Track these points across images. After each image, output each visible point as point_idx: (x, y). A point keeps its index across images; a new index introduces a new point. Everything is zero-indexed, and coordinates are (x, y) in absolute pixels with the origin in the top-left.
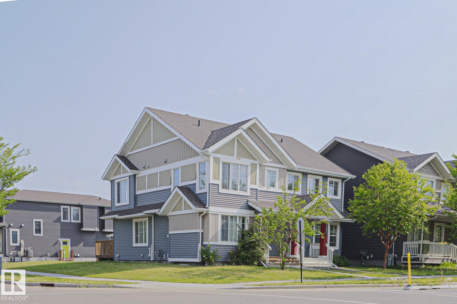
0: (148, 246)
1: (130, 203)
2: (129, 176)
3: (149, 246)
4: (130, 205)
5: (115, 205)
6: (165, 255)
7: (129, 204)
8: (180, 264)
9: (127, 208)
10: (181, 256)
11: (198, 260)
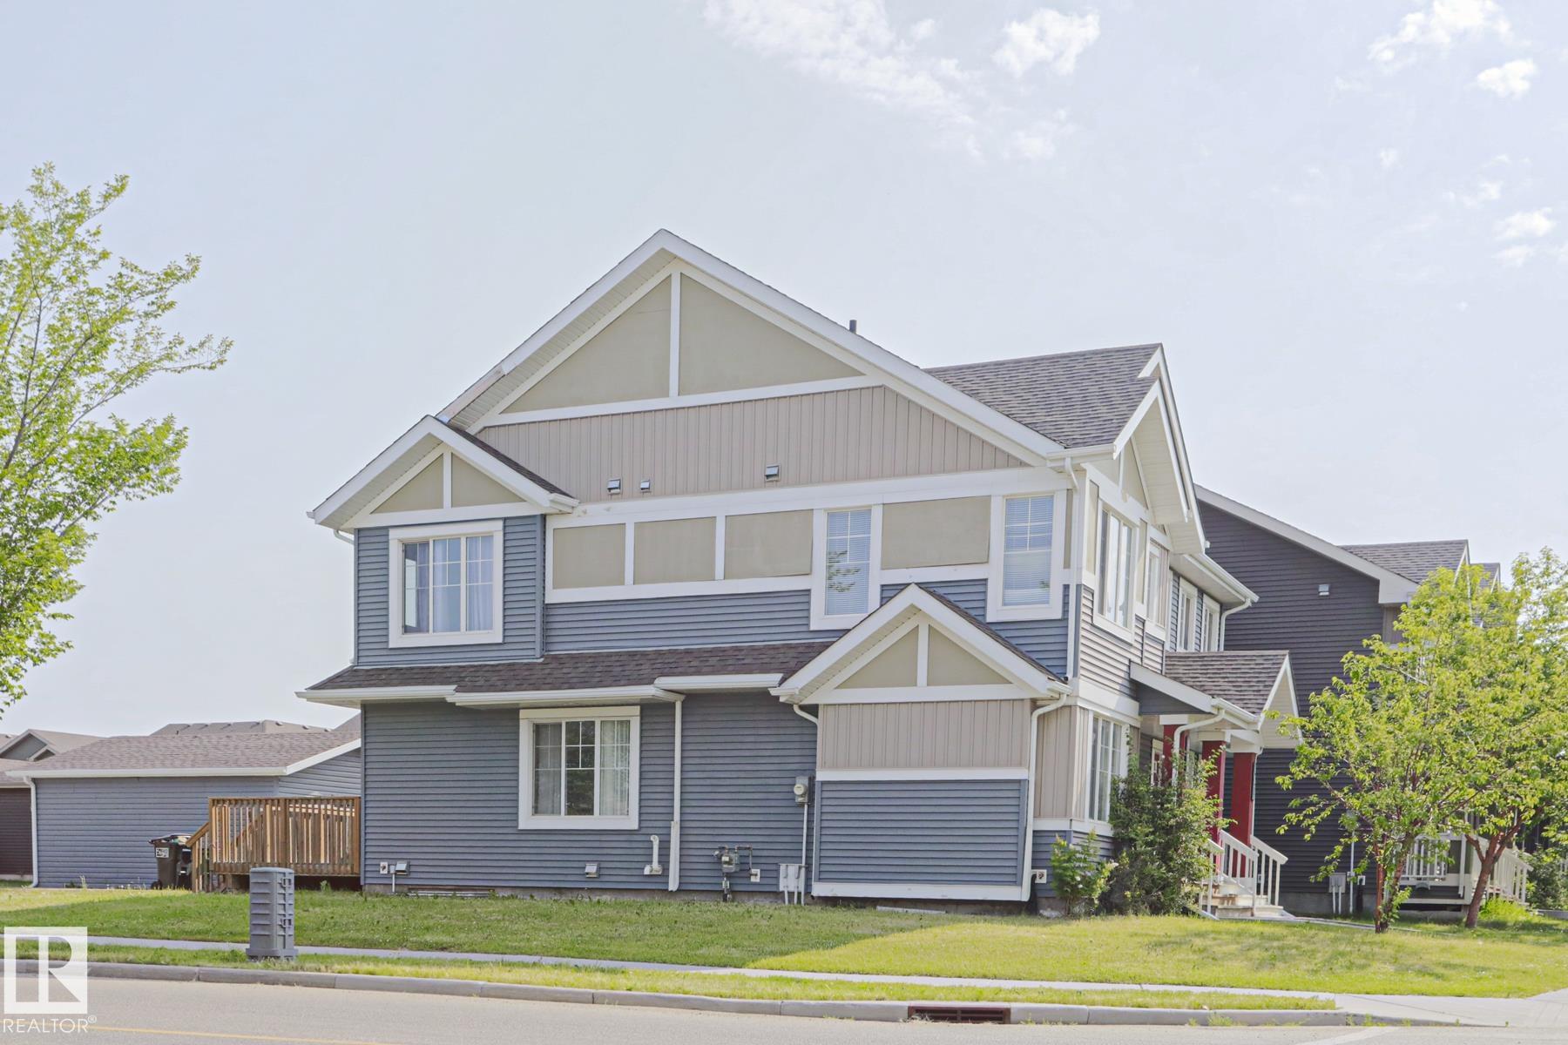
0: (635, 827)
1: (508, 640)
2: (505, 519)
3: (640, 827)
4: (506, 647)
5: (387, 642)
6: (761, 870)
7: (500, 641)
8: (879, 908)
9: (491, 658)
10: (905, 877)
11: (1022, 894)
